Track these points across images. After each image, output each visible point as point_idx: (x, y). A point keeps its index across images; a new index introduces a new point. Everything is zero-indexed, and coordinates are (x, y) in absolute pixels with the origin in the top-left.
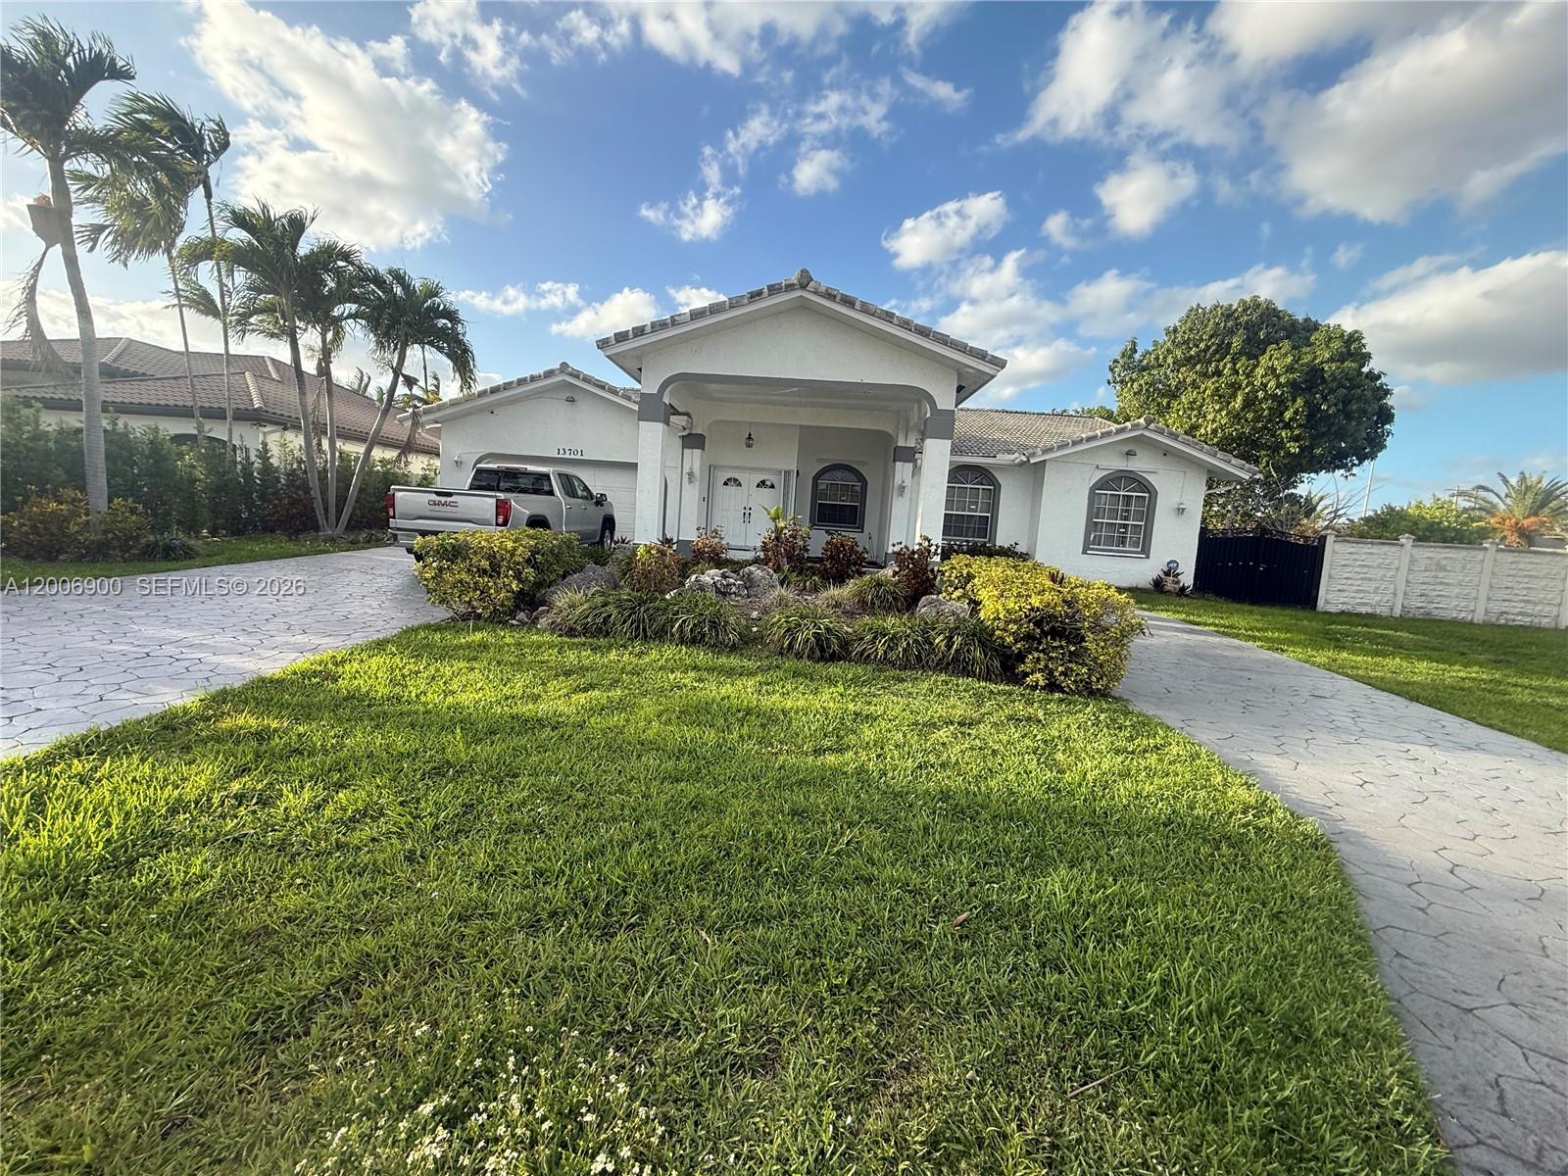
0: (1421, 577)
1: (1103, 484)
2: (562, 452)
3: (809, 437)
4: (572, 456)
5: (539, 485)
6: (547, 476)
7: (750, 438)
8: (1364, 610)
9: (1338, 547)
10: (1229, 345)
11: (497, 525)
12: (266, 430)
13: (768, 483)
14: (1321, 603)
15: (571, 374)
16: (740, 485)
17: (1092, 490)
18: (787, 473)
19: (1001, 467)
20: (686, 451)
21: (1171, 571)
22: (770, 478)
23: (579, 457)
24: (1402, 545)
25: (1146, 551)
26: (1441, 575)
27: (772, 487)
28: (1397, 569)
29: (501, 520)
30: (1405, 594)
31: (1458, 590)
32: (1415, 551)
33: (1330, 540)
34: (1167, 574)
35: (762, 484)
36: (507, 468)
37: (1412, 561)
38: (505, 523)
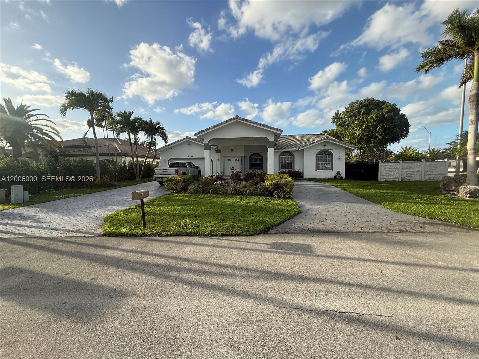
0: (406, 170)
1: (319, 153)
2: (188, 156)
3: (246, 148)
4: (190, 157)
5: (184, 165)
6: (185, 163)
7: (232, 149)
8: (391, 180)
9: (382, 164)
10: (361, 112)
11: (176, 175)
12: (122, 157)
13: (238, 159)
14: (379, 179)
15: (189, 139)
16: (231, 161)
17: (316, 155)
18: (242, 157)
19: (294, 151)
20: (217, 154)
21: (339, 173)
22: (238, 158)
23: (192, 157)
24: (399, 162)
25: (332, 169)
26: (411, 169)
27: (239, 160)
28: (399, 169)
29: (177, 174)
30: (402, 175)
31: (416, 173)
32: (403, 164)
33: (380, 163)
34: (338, 174)
35: (236, 160)
36: (177, 162)
37: (403, 166)
38: (177, 175)
